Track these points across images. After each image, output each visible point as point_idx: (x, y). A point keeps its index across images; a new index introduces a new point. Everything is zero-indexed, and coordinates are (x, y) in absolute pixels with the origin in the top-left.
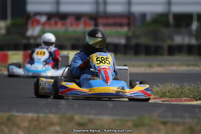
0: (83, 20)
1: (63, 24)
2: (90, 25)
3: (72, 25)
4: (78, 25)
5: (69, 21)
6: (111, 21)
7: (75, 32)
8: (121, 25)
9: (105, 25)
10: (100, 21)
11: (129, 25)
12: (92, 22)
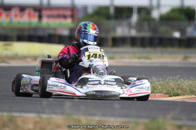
0: (27, 12)
1: (7, 15)
2: (34, 16)
3: (16, 16)
4: (22, 16)
5: (13, 12)
6: (55, 13)
7: (19, 23)
8: (65, 17)
9: (49, 17)
10: (44, 13)
11: (72, 16)
12: (37, 14)
